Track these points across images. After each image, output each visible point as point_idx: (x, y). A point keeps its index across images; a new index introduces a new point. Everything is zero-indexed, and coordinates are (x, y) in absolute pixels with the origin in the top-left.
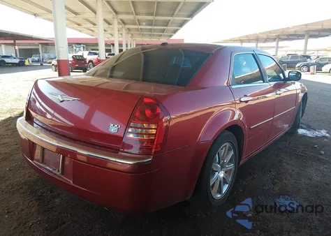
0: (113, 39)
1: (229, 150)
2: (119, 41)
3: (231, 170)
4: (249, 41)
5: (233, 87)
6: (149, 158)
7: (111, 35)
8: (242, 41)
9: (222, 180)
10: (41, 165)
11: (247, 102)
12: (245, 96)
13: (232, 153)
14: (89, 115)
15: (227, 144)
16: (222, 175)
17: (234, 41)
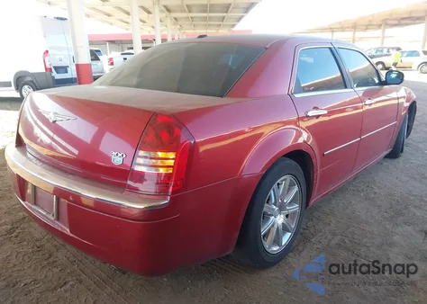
0: (153, 33)
1: (291, 185)
2: (162, 36)
3: (294, 213)
4: (343, 29)
5: (297, 96)
6: (166, 199)
7: (153, 27)
8: (332, 30)
9: (281, 228)
10: (34, 207)
11: (318, 117)
12: (316, 108)
13: (296, 189)
14: (98, 138)
15: (288, 177)
16: (280, 220)
17: (323, 30)
